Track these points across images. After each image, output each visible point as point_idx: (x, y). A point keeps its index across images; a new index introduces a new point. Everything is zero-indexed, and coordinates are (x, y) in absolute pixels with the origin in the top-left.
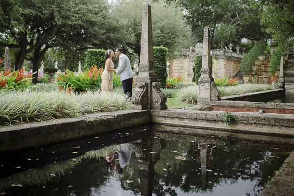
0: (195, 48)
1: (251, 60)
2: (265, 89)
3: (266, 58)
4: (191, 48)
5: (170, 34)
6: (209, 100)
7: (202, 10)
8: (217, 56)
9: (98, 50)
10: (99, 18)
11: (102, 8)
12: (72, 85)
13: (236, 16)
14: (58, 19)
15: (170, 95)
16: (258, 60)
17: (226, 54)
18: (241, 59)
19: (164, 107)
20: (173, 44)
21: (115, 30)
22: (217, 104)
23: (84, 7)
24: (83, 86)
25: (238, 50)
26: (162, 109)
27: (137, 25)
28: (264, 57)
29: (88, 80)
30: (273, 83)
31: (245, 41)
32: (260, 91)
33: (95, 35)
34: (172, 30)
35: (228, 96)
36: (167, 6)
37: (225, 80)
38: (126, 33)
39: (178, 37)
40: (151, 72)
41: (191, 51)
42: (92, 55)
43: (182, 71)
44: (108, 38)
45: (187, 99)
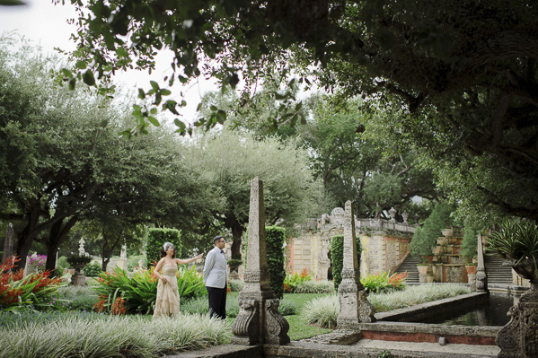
0: (331, 217)
1: (429, 236)
2: (453, 294)
3: (455, 232)
4: (324, 216)
5: (288, 196)
6: (356, 322)
7: (340, 148)
8: (369, 230)
9: (165, 230)
10: (166, 172)
11: (171, 155)
12: (123, 292)
13: (400, 160)
14: (99, 175)
15: (291, 310)
16: (441, 235)
17: (385, 226)
18: (412, 234)
19: (285, 340)
20: (292, 212)
21: (192, 190)
22: (370, 328)
23: (141, 152)
24: (143, 294)
25: (405, 219)
26: (281, 344)
27: (230, 181)
28: (451, 231)
29: (150, 285)
30: (470, 276)
31: (417, 200)
32: (444, 297)
33: (159, 201)
34: (290, 188)
35: (388, 310)
36: (282, 147)
37: (385, 277)
38: (211, 194)
39: (299, 198)
40: (263, 283)
41: (323, 222)
42: (157, 239)
43: (308, 257)
44: (182, 205)
45: (320, 320)
